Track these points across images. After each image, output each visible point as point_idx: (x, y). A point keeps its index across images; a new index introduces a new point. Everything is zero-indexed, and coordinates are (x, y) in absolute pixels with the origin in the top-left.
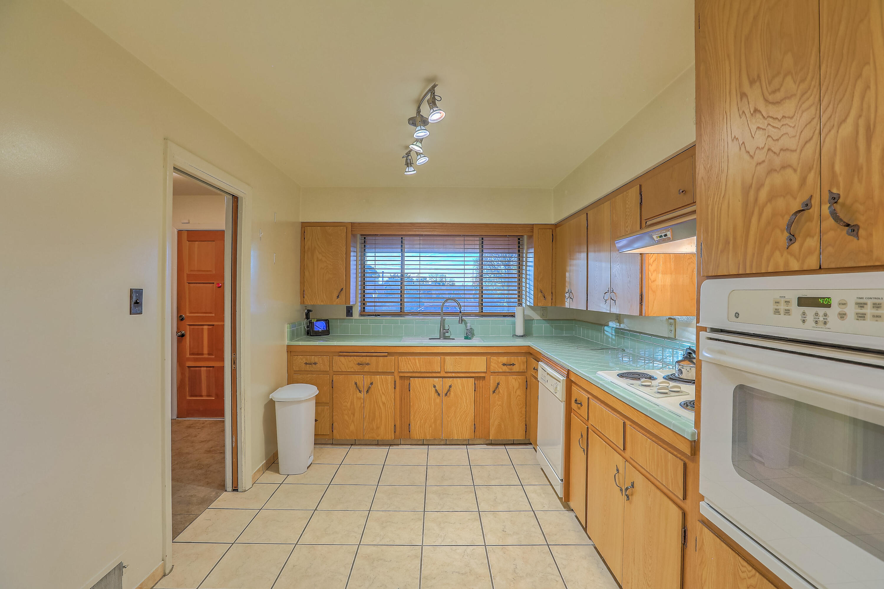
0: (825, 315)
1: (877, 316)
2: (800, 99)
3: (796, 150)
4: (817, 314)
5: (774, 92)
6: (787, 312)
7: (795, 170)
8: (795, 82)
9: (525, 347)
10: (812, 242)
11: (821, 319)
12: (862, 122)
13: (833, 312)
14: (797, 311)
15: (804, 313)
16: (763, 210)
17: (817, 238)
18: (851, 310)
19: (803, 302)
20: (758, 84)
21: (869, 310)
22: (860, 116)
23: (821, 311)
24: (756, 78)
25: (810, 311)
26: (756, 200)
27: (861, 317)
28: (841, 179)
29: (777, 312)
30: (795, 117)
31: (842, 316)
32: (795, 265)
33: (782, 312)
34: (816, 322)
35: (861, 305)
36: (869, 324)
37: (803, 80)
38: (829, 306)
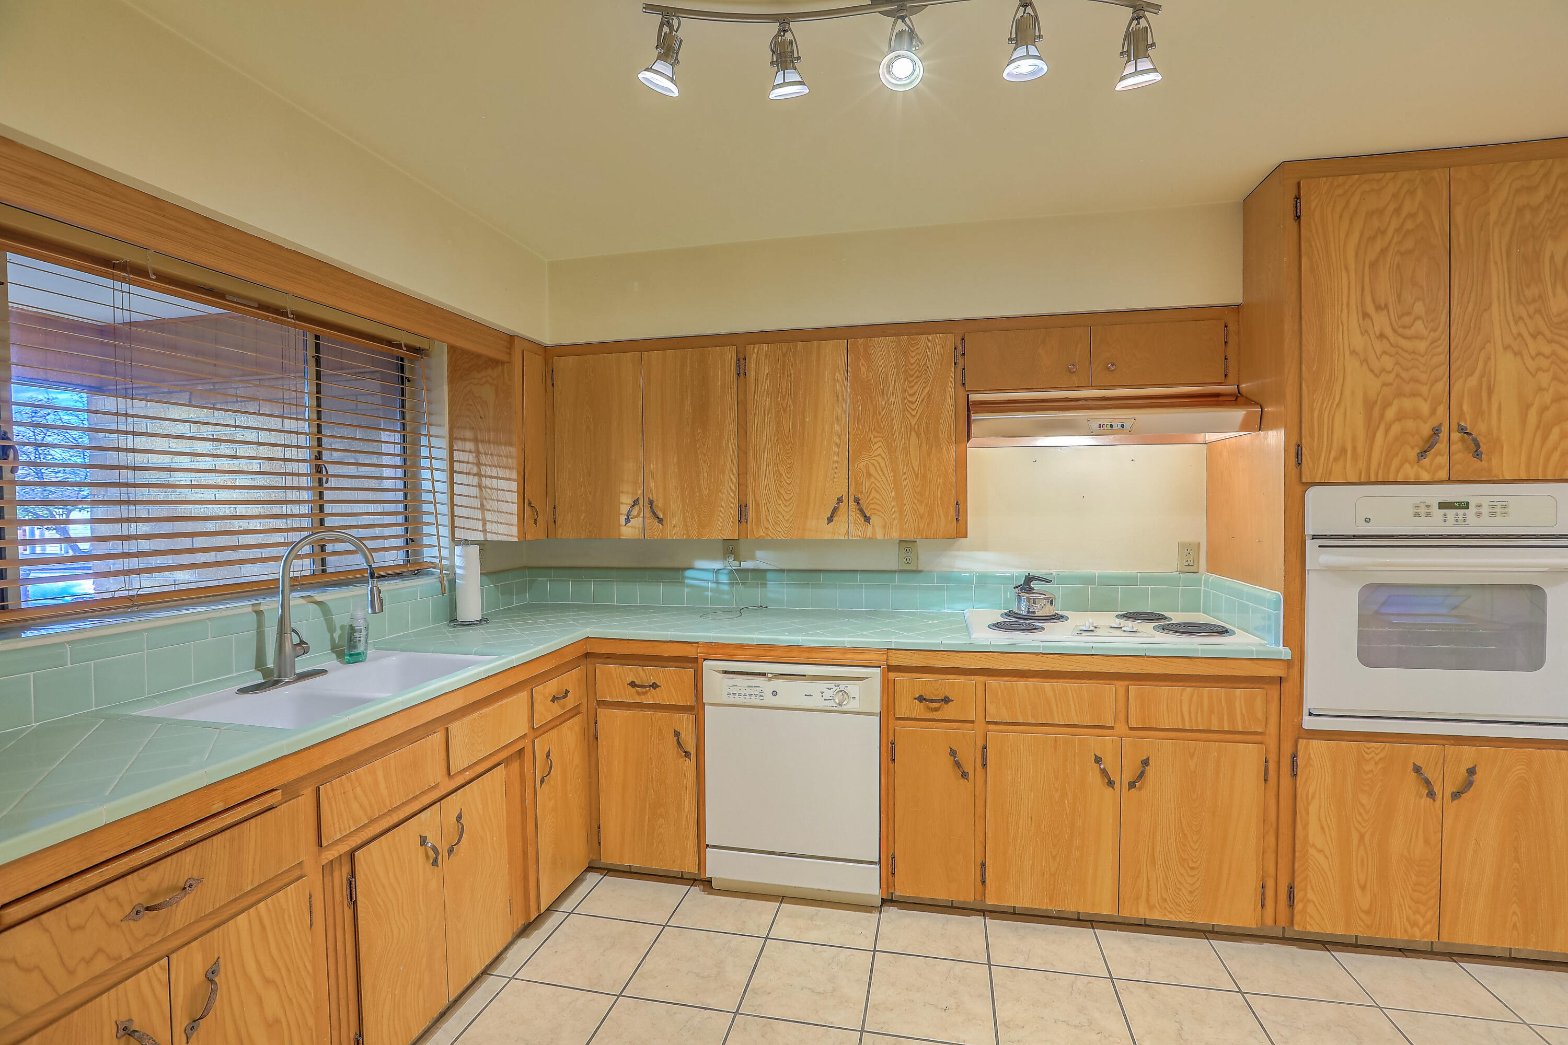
0: (1465, 514)
1: (1505, 513)
2: (1431, 344)
3: (1426, 384)
4: (1457, 514)
5: (1405, 327)
6: (1428, 514)
7: (1426, 400)
8: (1426, 328)
9: (582, 642)
10: (1443, 460)
11: (1461, 518)
12: (1484, 380)
13: (1471, 512)
14: (1438, 513)
15: (1445, 514)
16: (1390, 426)
17: (1446, 456)
18: (1485, 510)
19: (1442, 506)
20: (1385, 312)
21: (1498, 510)
22: (1483, 376)
23: (1461, 512)
24: (1383, 306)
25: (1451, 513)
26: (1382, 416)
27: (1493, 514)
28: (1468, 417)
29: (1417, 515)
30: (1426, 357)
31: (1479, 514)
32: (1426, 476)
33: (1422, 514)
34: (1457, 521)
35: (1493, 507)
36: (1499, 519)
37: (1435, 330)
38: (1467, 507)
